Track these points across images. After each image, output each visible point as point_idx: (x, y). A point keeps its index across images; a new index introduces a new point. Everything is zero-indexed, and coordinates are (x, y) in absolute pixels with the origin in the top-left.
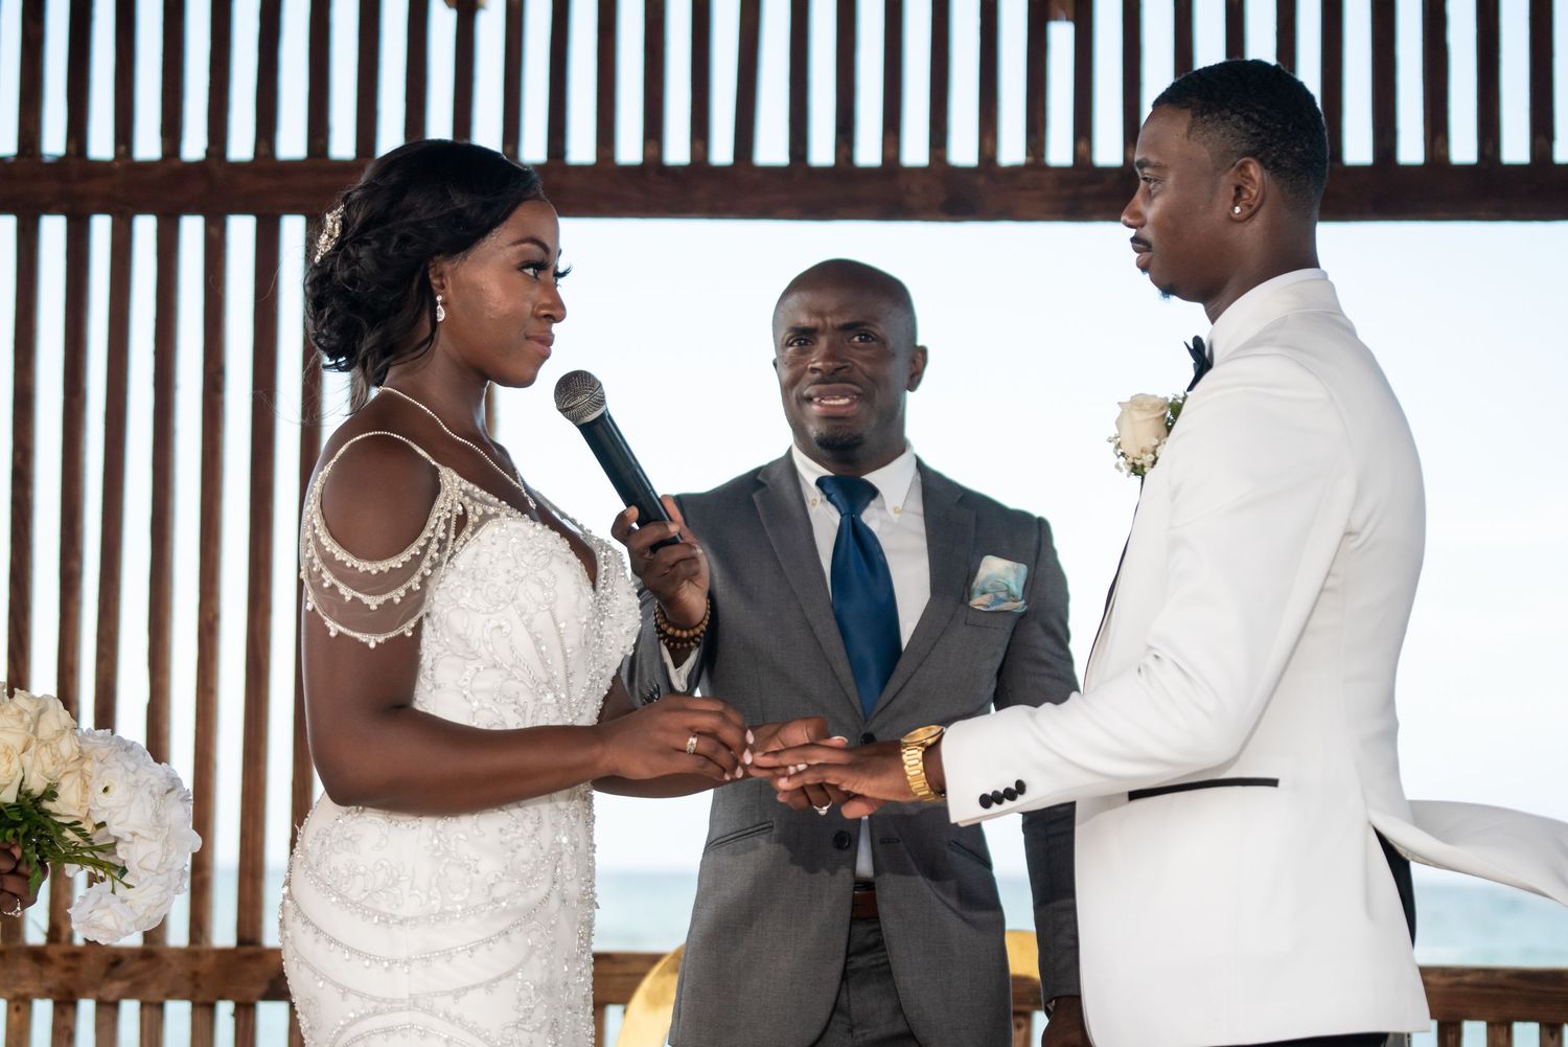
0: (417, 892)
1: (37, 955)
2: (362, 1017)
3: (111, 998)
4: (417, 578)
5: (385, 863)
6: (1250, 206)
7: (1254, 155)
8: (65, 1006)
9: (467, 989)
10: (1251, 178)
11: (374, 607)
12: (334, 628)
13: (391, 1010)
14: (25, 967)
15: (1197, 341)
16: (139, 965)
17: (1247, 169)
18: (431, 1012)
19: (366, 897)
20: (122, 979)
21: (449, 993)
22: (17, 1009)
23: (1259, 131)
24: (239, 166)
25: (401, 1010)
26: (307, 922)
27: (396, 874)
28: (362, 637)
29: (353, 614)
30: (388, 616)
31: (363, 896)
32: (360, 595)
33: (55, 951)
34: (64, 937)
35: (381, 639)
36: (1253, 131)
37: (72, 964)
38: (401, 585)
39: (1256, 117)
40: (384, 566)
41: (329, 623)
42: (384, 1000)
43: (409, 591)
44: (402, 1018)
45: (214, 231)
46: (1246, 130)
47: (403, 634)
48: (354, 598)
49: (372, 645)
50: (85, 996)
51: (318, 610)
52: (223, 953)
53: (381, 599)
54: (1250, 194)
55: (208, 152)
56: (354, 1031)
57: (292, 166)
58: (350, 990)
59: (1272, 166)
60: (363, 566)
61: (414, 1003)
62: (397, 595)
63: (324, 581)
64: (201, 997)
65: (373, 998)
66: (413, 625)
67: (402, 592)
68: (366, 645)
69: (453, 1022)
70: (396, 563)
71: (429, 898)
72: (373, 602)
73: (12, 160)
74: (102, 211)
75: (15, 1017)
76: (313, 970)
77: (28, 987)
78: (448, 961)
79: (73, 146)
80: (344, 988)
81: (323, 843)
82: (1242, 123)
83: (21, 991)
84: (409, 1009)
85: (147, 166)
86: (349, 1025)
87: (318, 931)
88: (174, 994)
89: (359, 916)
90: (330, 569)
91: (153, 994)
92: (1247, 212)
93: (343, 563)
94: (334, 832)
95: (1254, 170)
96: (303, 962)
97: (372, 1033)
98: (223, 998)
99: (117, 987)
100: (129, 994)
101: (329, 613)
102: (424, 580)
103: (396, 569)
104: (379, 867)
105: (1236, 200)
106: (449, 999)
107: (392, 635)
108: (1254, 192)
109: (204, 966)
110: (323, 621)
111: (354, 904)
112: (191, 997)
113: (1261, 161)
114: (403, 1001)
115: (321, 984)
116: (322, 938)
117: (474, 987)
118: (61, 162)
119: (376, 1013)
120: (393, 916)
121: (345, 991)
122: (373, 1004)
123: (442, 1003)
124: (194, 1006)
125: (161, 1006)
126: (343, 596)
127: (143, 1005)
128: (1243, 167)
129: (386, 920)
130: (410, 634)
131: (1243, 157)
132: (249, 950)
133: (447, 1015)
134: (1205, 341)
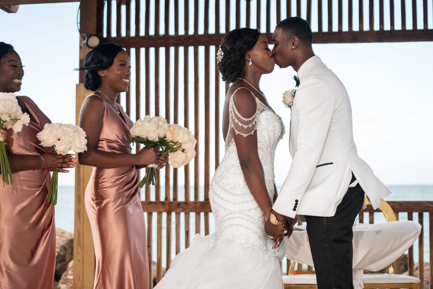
0: (241, 189)
1: (163, 203)
2: (228, 215)
3: (179, 212)
4: (254, 122)
5: (234, 182)
6: (296, 46)
7: (296, 35)
8: (169, 214)
9: (251, 209)
10: (296, 40)
11: (246, 128)
12: (237, 132)
13: (235, 213)
14: (161, 206)
15: (295, 77)
16: (184, 205)
17: (295, 39)
18: (243, 214)
19: (230, 190)
20: (181, 208)
21: (247, 210)
22: (159, 214)
23: (296, 31)
24: (201, 36)
25: (237, 213)
26: (216, 194)
27: (236, 185)
28: (243, 135)
29: (241, 129)
30: (248, 130)
31: (229, 189)
32: (243, 125)
33: (167, 202)
34: (168, 199)
35: (247, 135)
36: (295, 31)
37: (170, 205)
38: (251, 123)
39: (295, 28)
40: (248, 120)
41: (236, 131)
42: (233, 211)
43: (253, 125)
44: (237, 215)
45: (196, 49)
46: (294, 31)
47: (251, 134)
48: (242, 126)
49: (245, 136)
50: (173, 211)
51: (234, 128)
52: (202, 202)
53: (247, 126)
54: (296, 44)
55: (194, 33)
56: (226, 218)
57: (212, 35)
58: (226, 209)
59: (300, 38)
60: (244, 119)
61: (240, 212)
62: (250, 126)
63: (235, 121)
64: (197, 212)
65: (231, 211)
66: (253, 132)
67: (251, 125)
68: (244, 136)
69: (248, 216)
70: (251, 119)
71: (243, 190)
72: (245, 127)
73: (154, 36)
74: (172, 46)
75: (159, 216)
76: (217, 204)
77: (161, 210)
78: (247, 203)
79: (166, 32)
80: (224, 208)
81: (220, 178)
82: (293, 30)
83: (160, 210)
84: (239, 213)
85: (182, 36)
86: (225, 216)
87: (219, 196)
88: (191, 211)
89: (228, 193)
90: (237, 119)
91: (187, 211)
92: (295, 47)
93: (240, 117)
94: (222, 175)
95: (296, 39)
96: (215, 203)
97: (231, 218)
98: (202, 211)
99: (180, 210)
100: (182, 211)
101: (236, 129)
102: (256, 122)
103: (251, 120)
104: (232, 183)
105: (293, 45)
106: (247, 212)
107: (249, 134)
108: (297, 43)
109: (198, 205)
110: (235, 131)
111: (227, 191)
112: (195, 212)
113: (297, 37)
114: (238, 211)
115: (219, 207)
116: (220, 198)
117: (252, 209)
118: (164, 36)
119: (232, 214)
120: (236, 194)
121: (225, 209)
122: (231, 212)
123: (246, 212)
124: (196, 213)
125: (189, 214)
126: (239, 125)
127: (185, 213)
128: (294, 38)
129: (234, 194)
130: (253, 134)
131: (293, 36)
132: (207, 202)
133: (247, 215)
134: (296, 76)
